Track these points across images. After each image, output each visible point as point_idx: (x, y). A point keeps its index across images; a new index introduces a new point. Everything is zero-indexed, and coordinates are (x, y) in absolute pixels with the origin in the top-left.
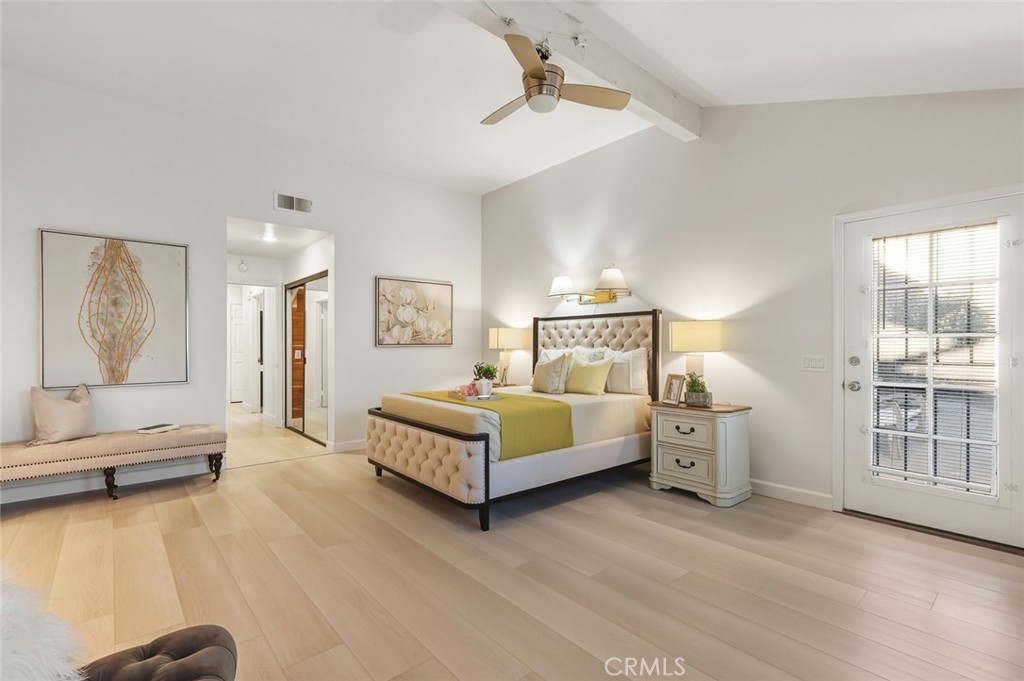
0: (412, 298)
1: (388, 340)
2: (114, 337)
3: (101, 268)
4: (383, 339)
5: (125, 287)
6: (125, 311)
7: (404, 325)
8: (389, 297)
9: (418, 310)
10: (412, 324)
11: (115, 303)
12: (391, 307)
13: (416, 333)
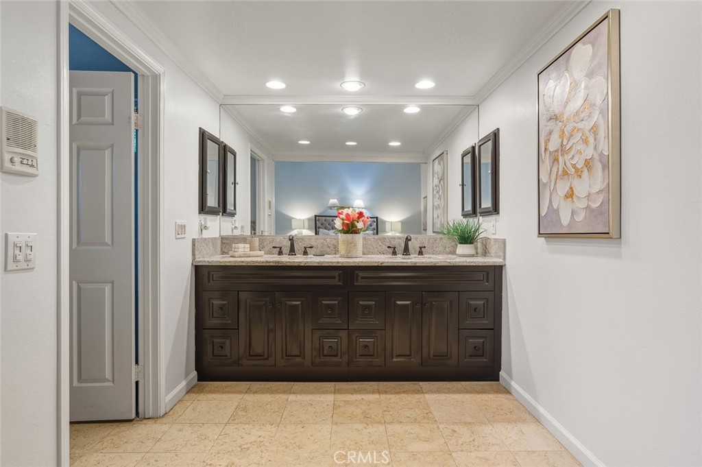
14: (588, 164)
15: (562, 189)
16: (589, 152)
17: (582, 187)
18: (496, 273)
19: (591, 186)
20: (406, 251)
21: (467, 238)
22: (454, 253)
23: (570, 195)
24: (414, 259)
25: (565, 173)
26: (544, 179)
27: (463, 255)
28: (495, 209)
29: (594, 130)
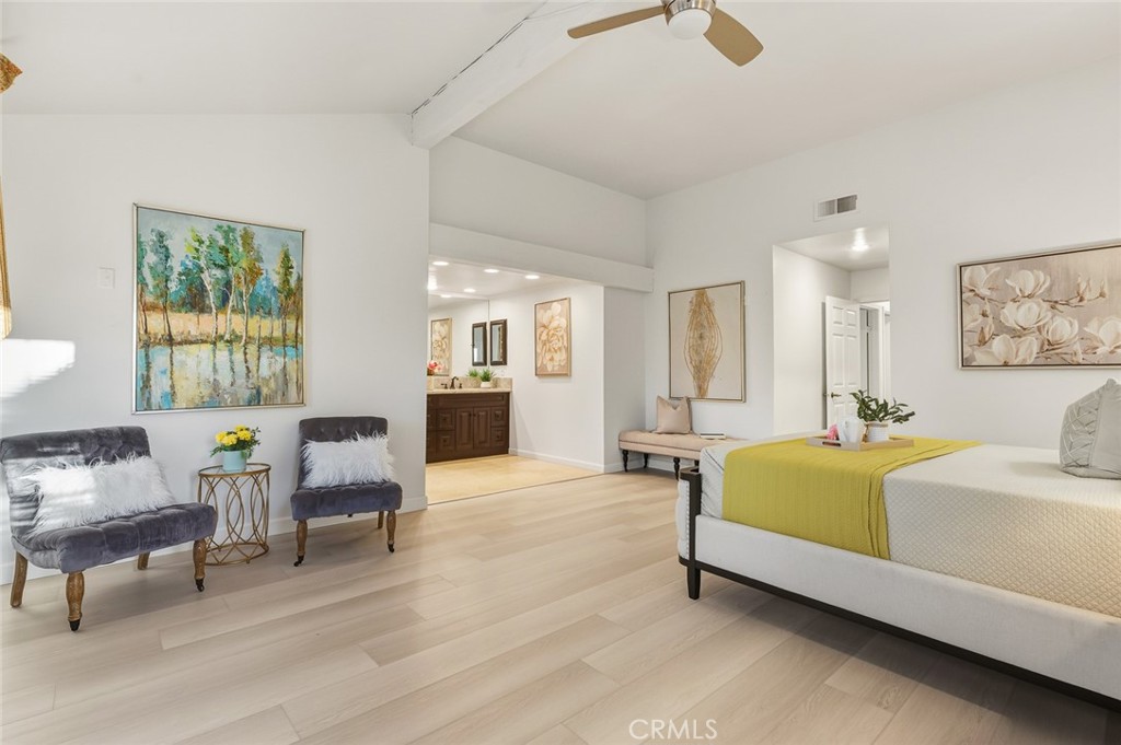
0: (1037, 285)
1: (981, 357)
2: (701, 362)
3: (695, 312)
4: (972, 358)
5: (706, 324)
6: (706, 341)
7: (1018, 333)
8: (984, 292)
9: (1054, 305)
10: (1039, 329)
11: (701, 337)
12: (988, 308)
13: (1049, 346)
14: (560, 349)
15: (548, 356)
16: (560, 344)
17: (557, 357)
18: (506, 396)
19: (560, 357)
20: (452, 386)
21: (486, 378)
22: (479, 387)
23: (552, 359)
24: (457, 391)
25: (550, 350)
26: (538, 350)
27: (485, 387)
28: (504, 362)
29: (562, 336)
